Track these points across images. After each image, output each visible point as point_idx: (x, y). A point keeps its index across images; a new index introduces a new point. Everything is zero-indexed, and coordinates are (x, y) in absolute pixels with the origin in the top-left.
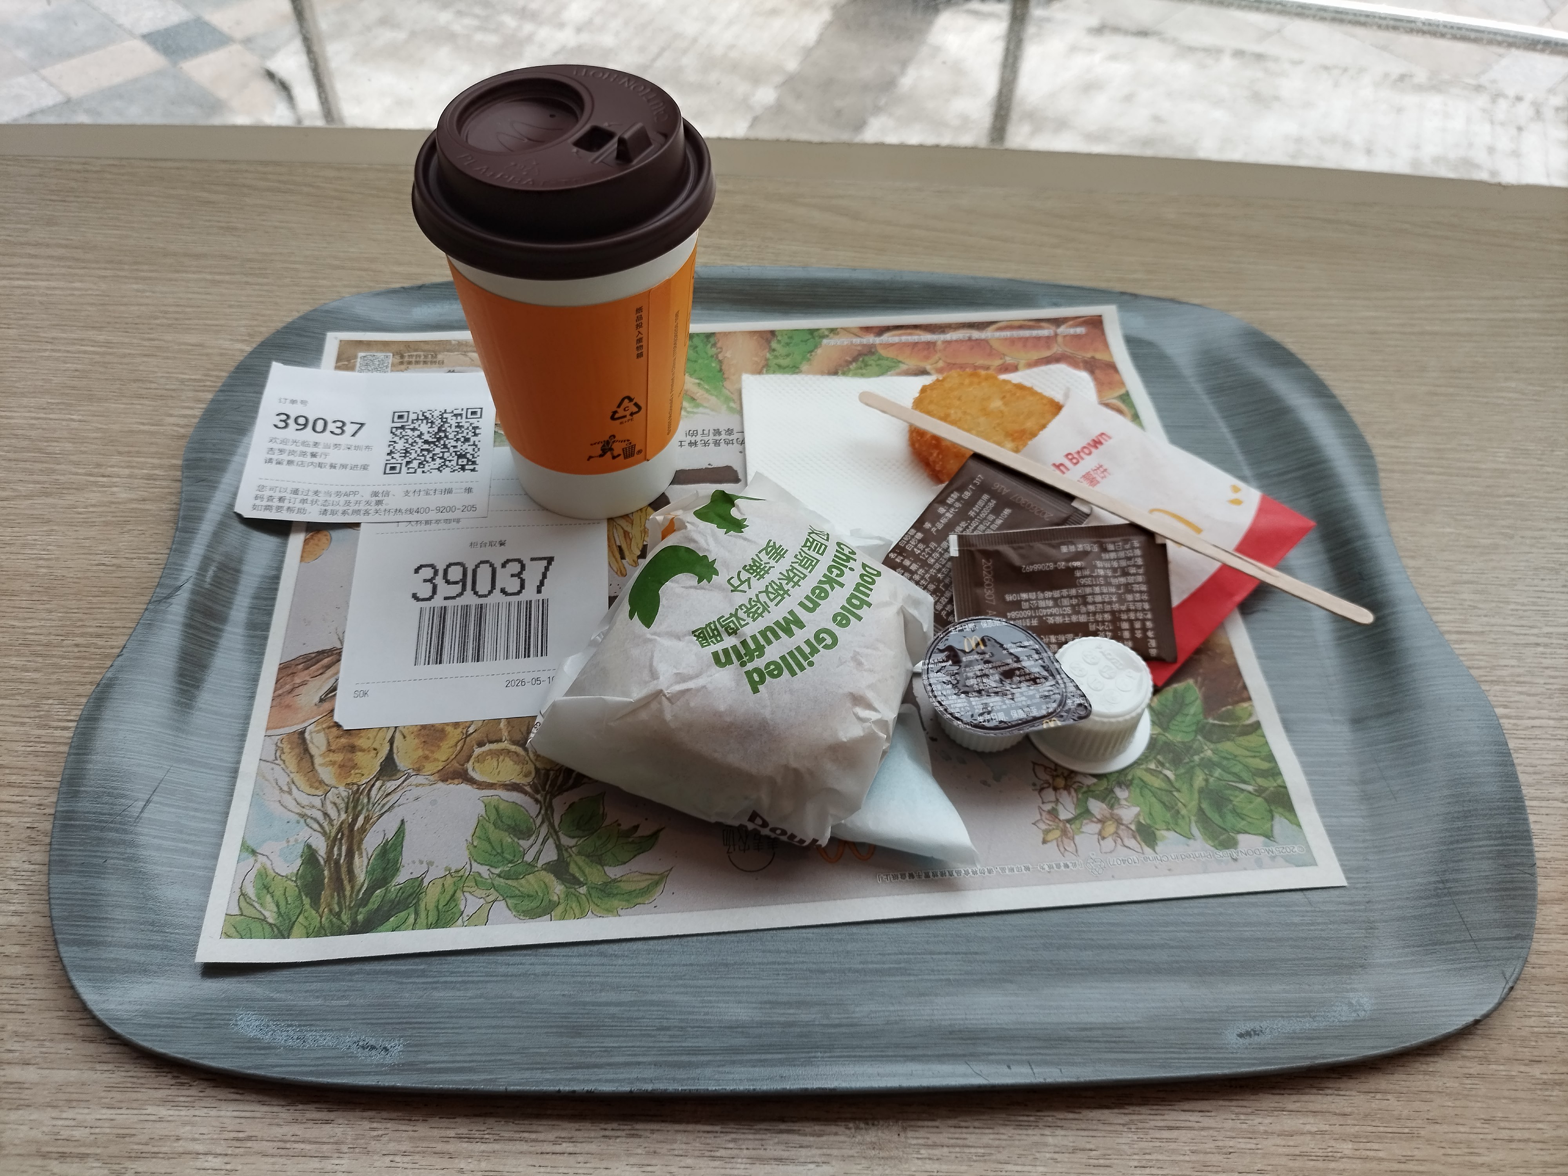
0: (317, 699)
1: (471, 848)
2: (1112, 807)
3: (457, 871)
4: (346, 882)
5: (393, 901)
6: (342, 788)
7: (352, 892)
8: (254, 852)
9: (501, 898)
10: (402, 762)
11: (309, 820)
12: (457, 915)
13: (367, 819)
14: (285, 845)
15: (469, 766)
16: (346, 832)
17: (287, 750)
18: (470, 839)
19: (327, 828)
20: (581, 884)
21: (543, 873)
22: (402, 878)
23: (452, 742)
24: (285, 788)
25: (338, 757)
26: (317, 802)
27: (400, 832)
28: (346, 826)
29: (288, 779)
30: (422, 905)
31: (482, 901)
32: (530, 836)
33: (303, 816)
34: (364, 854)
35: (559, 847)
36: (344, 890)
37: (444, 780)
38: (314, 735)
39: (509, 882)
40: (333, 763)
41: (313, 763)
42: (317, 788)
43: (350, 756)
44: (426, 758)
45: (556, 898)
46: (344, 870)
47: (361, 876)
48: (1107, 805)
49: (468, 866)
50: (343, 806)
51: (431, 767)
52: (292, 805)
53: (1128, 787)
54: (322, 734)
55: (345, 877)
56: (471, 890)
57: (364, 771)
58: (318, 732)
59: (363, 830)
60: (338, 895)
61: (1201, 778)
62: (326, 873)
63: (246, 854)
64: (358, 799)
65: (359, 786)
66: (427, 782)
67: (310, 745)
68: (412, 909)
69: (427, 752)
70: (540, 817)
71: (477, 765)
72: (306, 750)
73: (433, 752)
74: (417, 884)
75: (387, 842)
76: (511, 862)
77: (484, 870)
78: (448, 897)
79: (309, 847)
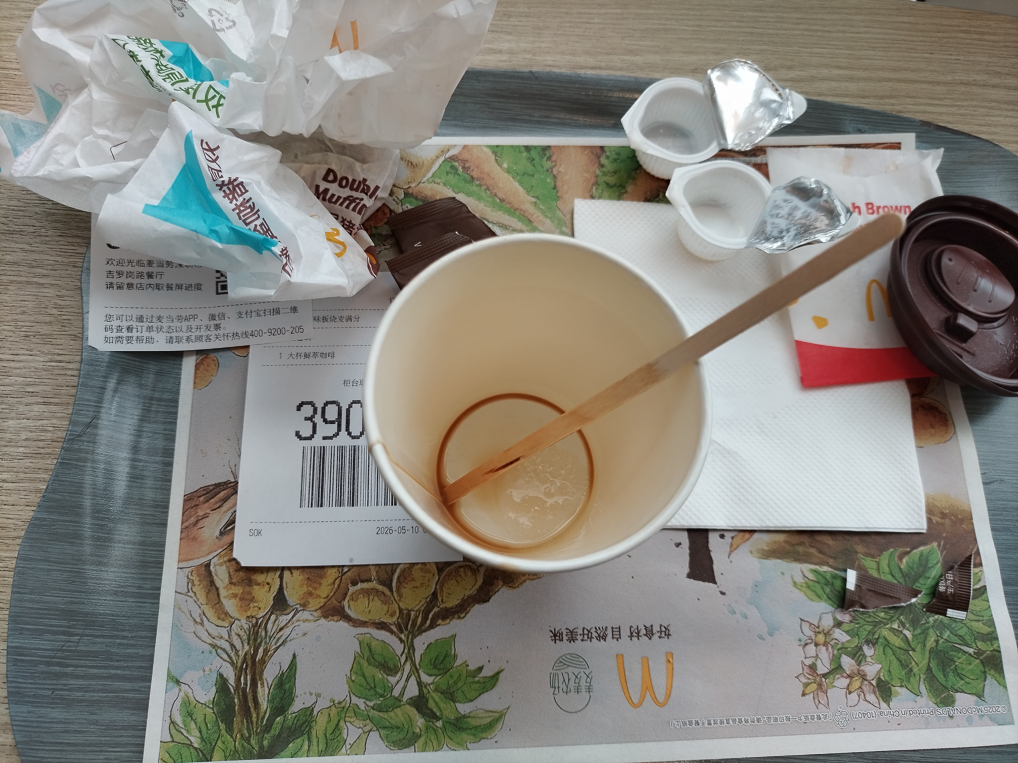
0: (218, 533)
1: (351, 683)
2: (859, 664)
3: (340, 703)
4: (252, 709)
5: (289, 728)
6: (244, 621)
7: (258, 718)
8: (178, 682)
9: (375, 728)
10: (292, 598)
11: (219, 651)
12: (342, 743)
13: (266, 651)
14: (202, 674)
15: (345, 603)
16: (250, 663)
17: (197, 583)
18: (349, 675)
19: (234, 658)
20: (438, 718)
21: (408, 707)
22: (297, 706)
23: (330, 580)
24: (198, 620)
25: (238, 590)
26: (224, 633)
27: (293, 665)
28: (248, 657)
29: (199, 611)
30: (314, 733)
31: (360, 730)
32: (396, 673)
33: (214, 646)
34: (265, 684)
35: (420, 684)
36: (251, 718)
37: (325, 616)
38: (217, 567)
39: (381, 714)
40: (235, 596)
41: (218, 595)
42: (223, 620)
43: (247, 589)
44: (310, 594)
45: (418, 730)
46: (250, 697)
47: (264, 704)
48: (856, 661)
49: (348, 698)
50: (245, 637)
51: (315, 603)
52: (205, 636)
53: (874, 645)
54: (224, 567)
55: (251, 704)
56: (352, 720)
57: (261, 605)
58: (221, 564)
59: (263, 662)
60: (247, 722)
61: (933, 639)
62: (236, 700)
63: (171, 684)
64: (258, 633)
65: (257, 619)
66: (311, 618)
67: (215, 578)
68: (306, 736)
69: (311, 589)
70: (404, 656)
71: (351, 603)
72: (212, 583)
73: (315, 589)
74: (308, 713)
75: (283, 674)
76: (382, 696)
77: (361, 703)
78: (334, 726)
79: (221, 676)
